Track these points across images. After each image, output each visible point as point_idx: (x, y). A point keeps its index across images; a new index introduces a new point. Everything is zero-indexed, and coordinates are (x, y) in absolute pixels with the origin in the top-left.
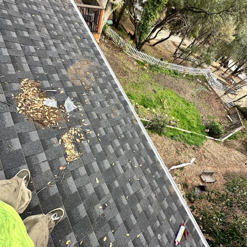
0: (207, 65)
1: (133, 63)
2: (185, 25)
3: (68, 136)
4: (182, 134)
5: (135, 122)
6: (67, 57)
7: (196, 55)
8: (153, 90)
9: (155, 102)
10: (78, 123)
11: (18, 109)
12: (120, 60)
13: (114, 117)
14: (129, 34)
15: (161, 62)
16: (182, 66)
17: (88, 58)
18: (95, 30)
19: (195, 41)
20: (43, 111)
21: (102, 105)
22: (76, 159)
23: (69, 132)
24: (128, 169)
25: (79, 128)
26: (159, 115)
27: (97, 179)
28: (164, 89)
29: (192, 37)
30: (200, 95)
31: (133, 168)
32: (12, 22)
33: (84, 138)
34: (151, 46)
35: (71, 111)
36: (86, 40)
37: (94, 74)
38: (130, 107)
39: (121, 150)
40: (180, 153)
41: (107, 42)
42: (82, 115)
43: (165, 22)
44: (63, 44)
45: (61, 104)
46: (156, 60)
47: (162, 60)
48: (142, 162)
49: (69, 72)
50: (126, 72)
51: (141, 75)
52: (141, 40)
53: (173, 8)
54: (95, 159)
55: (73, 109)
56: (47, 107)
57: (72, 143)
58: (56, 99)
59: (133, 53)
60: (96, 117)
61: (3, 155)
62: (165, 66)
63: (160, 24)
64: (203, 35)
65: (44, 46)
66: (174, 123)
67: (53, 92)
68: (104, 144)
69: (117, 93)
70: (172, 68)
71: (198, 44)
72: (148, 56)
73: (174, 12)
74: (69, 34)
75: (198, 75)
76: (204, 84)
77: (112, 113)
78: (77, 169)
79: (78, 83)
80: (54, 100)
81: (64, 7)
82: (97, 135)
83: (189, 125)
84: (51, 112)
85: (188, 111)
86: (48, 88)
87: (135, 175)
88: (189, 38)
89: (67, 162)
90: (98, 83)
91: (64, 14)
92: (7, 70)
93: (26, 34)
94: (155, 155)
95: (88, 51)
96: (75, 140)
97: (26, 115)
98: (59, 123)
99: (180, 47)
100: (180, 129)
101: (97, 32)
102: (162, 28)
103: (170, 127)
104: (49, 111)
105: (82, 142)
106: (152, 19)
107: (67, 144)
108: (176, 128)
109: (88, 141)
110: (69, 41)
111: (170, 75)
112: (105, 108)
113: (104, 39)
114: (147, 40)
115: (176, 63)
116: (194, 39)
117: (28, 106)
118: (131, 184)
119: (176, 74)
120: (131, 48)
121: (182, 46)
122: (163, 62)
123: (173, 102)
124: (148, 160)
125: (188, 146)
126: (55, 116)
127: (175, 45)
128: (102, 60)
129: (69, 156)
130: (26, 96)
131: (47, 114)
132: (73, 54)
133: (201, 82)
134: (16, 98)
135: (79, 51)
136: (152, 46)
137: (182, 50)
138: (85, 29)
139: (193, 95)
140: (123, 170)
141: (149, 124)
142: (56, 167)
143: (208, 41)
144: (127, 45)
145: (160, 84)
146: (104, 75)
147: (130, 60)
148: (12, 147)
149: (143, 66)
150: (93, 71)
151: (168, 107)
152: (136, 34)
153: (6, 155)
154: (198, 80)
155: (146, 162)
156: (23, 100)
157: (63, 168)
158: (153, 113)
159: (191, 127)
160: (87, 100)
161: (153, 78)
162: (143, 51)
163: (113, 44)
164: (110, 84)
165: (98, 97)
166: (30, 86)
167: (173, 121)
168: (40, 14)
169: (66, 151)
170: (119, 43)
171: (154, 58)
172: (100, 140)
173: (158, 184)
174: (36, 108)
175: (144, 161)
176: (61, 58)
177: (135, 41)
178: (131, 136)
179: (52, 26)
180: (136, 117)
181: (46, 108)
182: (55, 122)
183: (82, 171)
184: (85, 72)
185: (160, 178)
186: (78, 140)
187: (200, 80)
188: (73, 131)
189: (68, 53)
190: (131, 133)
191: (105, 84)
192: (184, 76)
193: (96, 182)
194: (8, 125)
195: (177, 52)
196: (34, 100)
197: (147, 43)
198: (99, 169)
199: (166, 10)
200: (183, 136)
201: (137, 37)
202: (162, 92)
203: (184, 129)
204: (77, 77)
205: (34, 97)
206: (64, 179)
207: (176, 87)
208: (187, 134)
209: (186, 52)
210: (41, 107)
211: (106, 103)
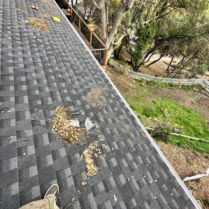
0: (200, 75)
1: (132, 81)
2: (172, 48)
3: (88, 151)
4: (189, 141)
5: (143, 135)
6: (86, 87)
7: (188, 68)
8: (153, 102)
9: (156, 111)
10: (95, 139)
11: (53, 130)
12: (122, 81)
13: (124, 131)
14: (127, 61)
15: (156, 78)
16: (176, 79)
17: (100, 85)
18: (102, 63)
19: (183, 58)
20: (69, 130)
21: (114, 121)
22: (95, 174)
23: (89, 147)
24: (144, 185)
25: (96, 143)
26: (161, 123)
27: (114, 196)
28: (162, 100)
29: (181, 56)
30: (200, 102)
31: (149, 184)
32: (53, 69)
33: (101, 153)
34: (145, 67)
35: (90, 128)
36: (98, 73)
37: (105, 96)
38: (137, 121)
39: (134, 164)
40: (191, 161)
41: (111, 70)
42: (98, 132)
43: (155, 49)
44: (83, 78)
45: (82, 123)
46: (152, 77)
47: (156, 76)
48: (157, 177)
49: (87, 97)
50: (127, 89)
51: (140, 90)
52: (137, 64)
53: (160, 38)
54: (112, 173)
55: (91, 127)
56: (73, 127)
57: (91, 158)
58: (79, 120)
59: (132, 74)
60: (109, 132)
61: (40, 170)
62: (161, 81)
63: (150, 51)
64: (190, 52)
65: (71, 82)
66: (178, 130)
67: (76, 114)
68: (118, 158)
69: (125, 110)
70: (167, 81)
71: (187, 60)
72: (144, 75)
73: (161, 41)
74: (87, 71)
75: (194, 84)
76: (202, 92)
77: (122, 128)
78: (96, 184)
79: (94, 105)
80: (77, 120)
81: (84, 54)
82: (111, 149)
83: (195, 131)
84: (75, 130)
85: (191, 118)
86: (73, 112)
87: (152, 193)
88: (178, 56)
89: (88, 177)
90: (109, 103)
91: (83, 59)
92: (47, 101)
93: (60, 76)
94: (169, 169)
95: (100, 80)
96: (93, 155)
97: (57, 135)
98: (81, 140)
99: (171, 64)
100: (185, 136)
101: (104, 64)
102: (153, 53)
103: (174, 134)
104: (73, 130)
105: (100, 156)
106: (144, 49)
107: (88, 158)
108: (181, 135)
109: (105, 155)
110: (87, 75)
111: (166, 88)
112: (116, 124)
113: (109, 67)
114: (142, 64)
115: (170, 77)
116: (183, 56)
117: (60, 127)
118: (149, 204)
119: (172, 86)
120: (130, 71)
121: (172, 64)
122: (158, 78)
123: (174, 110)
124: (162, 175)
125: (199, 154)
126: (78, 134)
127: (167, 64)
128: (111, 85)
129: (89, 171)
130: (59, 119)
131: (72, 132)
132: (90, 84)
133: (198, 90)
134: (52, 121)
135: (94, 81)
136: (147, 67)
137: (173, 66)
138: (98, 65)
139: (192, 103)
140: (139, 186)
141: (153, 132)
142: (78, 183)
143: (197, 57)
144: (126, 69)
145: (158, 96)
146: (113, 96)
147: (129, 80)
148: (47, 163)
149: (141, 83)
150: (105, 94)
151: (169, 115)
152: (133, 60)
153: (42, 170)
154: (195, 89)
155: (161, 176)
156: (56, 123)
157: (85, 183)
158: (155, 122)
159: (198, 133)
160: (102, 119)
161: (151, 91)
162: (139, 71)
163: (115, 70)
164: (118, 103)
165: (110, 114)
166: (61, 111)
167: (177, 128)
168: (69, 62)
169: (87, 166)
170: (120, 69)
171: (149, 76)
172: (114, 154)
173: (178, 204)
174: (65, 128)
175: (158, 176)
176: (82, 88)
177: (132, 65)
178: (142, 149)
179: (76, 68)
180: (143, 130)
181: (71, 128)
182: (78, 139)
183: (101, 187)
184: (99, 96)
185: (179, 196)
186: (96, 155)
187: (197, 88)
188: (92, 146)
189: (86, 84)
190: (141, 145)
191: (115, 103)
192: (180, 87)
193: (114, 200)
194: (45, 144)
195: (169, 69)
196: (63, 122)
197: (142, 65)
198: (116, 185)
199: (155, 41)
200: (190, 143)
201: (134, 62)
202: (161, 102)
203: (190, 136)
204: (93, 101)
205: (64, 119)
206: (86, 195)
207: (174, 96)
208: (195, 141)
209: (178, 68)
210: (68, 128)
211: (116, 119)
